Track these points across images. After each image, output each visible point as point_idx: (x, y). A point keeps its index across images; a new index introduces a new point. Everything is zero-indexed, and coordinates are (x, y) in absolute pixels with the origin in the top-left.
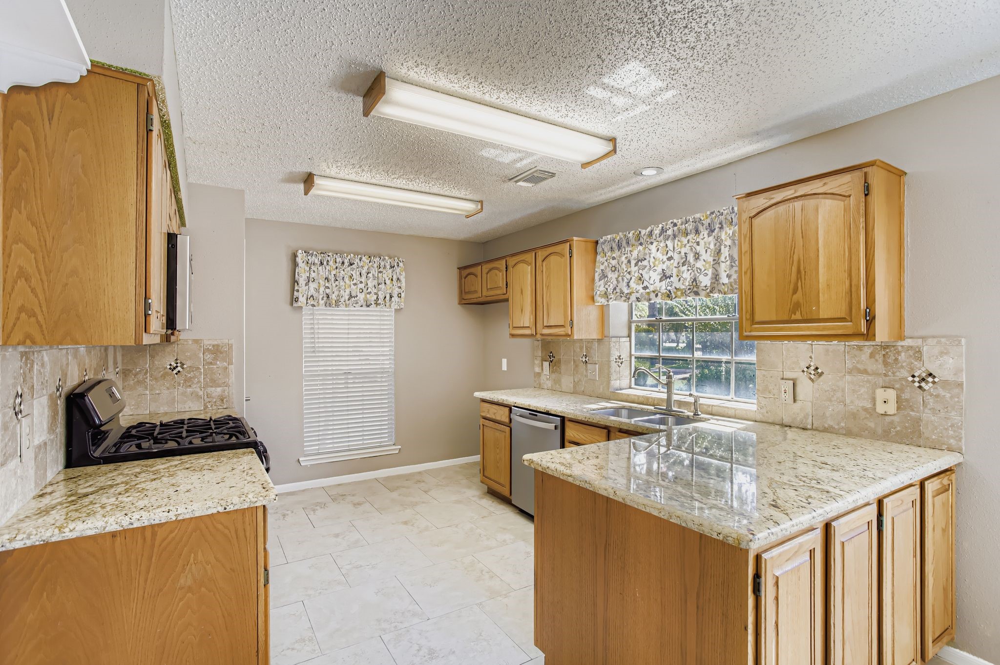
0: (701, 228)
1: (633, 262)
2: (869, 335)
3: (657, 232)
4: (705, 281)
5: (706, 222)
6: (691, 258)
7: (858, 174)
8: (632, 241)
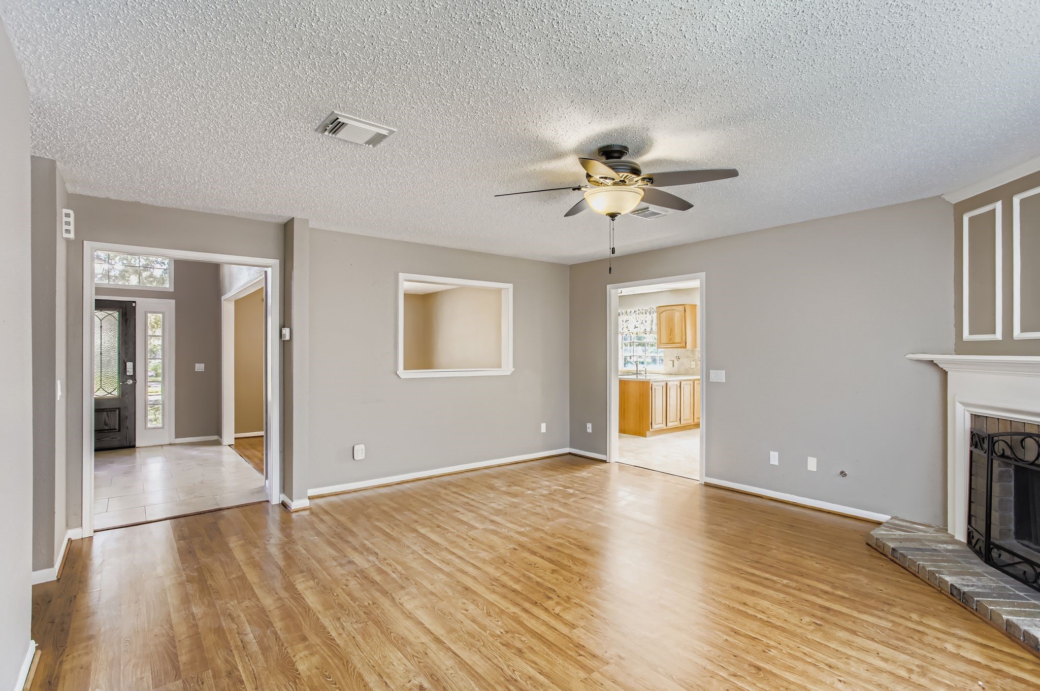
0: (647, 312)
1: (624, 322)
2: (685, 347)
3: (633, 311)
4: (648, 330)
5: (649, 311)
6: (644, 322)
7: (683, 306)
8: (624, 313)
